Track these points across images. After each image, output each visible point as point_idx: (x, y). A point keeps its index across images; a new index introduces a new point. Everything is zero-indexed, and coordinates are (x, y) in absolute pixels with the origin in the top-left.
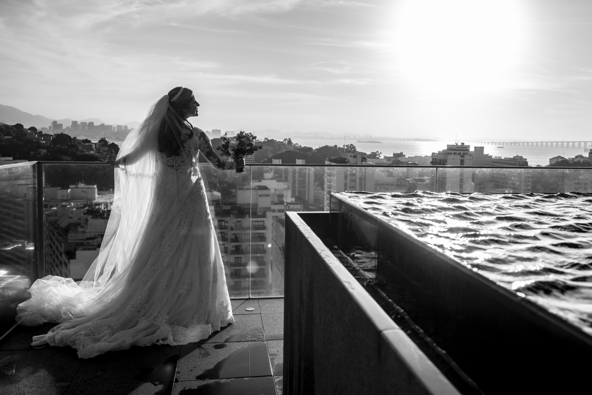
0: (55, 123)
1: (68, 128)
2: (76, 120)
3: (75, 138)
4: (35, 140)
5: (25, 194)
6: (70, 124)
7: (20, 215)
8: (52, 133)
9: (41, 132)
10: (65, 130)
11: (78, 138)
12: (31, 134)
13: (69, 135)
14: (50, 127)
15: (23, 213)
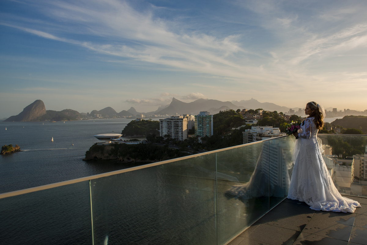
0: (291, 110)
1: (297, 112)
2: (301, 108)
3: (300, 117)
4: (282, 118)
5: (278, 144)
6: (298, 110)
7: (276, 153)
8: (289, 115)
9: (285, 114)
10: (295, 113)
11: (302, 117)
12: (281, 115)
13: (297, 115)
14: (289, 112)
15: (277, 152)
